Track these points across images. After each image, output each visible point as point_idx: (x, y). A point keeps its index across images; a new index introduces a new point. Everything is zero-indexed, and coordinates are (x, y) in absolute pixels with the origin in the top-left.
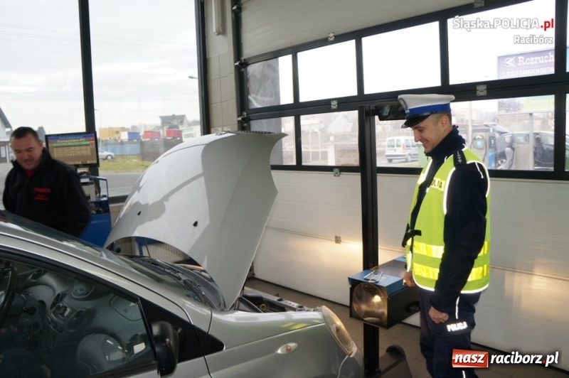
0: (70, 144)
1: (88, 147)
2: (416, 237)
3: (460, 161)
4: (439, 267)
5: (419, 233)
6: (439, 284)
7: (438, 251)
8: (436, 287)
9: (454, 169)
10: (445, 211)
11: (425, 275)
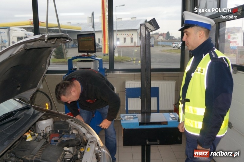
0: (85, 40)
1: (91, 41)
2: (187, 103)
3: (214, 56)
4: (202, 120)
5: (188, 100)
6: (202, 131)
7: (201, 111)
8: (200, 134)
9: (210, 61)
10: (205, 87)
11: (192, 126)
